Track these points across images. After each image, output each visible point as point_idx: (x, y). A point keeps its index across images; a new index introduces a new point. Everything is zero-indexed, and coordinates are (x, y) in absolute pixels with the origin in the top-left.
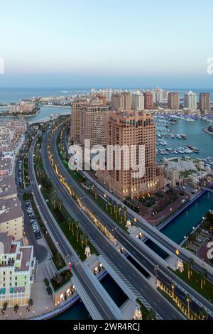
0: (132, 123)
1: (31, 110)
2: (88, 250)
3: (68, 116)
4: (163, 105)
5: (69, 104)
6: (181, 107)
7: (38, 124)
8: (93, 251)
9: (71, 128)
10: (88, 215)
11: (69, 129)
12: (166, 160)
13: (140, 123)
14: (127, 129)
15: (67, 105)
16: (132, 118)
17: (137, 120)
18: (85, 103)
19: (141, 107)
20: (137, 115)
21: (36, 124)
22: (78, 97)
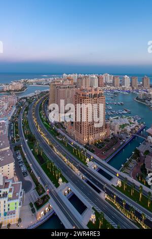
0: (91, 96)
1: (20, 88)
2: (60, 180)
3: (47, 92)
4: (109, 84)
5: (48, 84)
6: (121, 85)
7: (26, 98)
8: (64, 180)
9: (49, 100)
10: (60, 157)
11: (48, 101)
12: (111, 118)
13: (95, 95)
14: (87, 100)
15: (46, 85)
16: (90, 93)
17: (93, 94)
18: (59, 83)
19: (96, 86)
20: (93, 90)
21: (24, 98)
22: (54, 79)
